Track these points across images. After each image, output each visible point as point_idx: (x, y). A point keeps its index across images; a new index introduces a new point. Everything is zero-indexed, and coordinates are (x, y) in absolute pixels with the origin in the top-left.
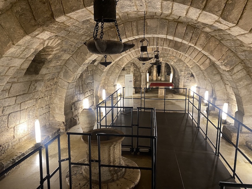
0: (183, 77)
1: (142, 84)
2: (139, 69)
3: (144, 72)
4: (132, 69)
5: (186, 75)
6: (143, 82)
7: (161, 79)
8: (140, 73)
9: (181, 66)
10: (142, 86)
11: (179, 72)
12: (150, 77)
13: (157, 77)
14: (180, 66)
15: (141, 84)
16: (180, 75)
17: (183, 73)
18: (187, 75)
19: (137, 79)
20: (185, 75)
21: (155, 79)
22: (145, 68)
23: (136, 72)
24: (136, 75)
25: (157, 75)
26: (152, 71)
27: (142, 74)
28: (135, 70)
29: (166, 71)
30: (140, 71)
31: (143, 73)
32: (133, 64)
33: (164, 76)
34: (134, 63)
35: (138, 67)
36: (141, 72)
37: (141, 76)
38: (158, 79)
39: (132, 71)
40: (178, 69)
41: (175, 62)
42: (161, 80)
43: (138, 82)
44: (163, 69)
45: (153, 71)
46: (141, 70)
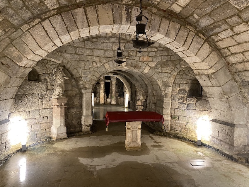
0: (171, 99)
1: (84, 114)
2: (77, 80)
3: (87, 87)
4: (59, 79)
5: (176, 93)
6: (87, 110)
7: (110, 102)
8: (80, 89)
9: (166, 75)
10: (83, 118)
11: (162, 88)
12: (96, 99)
13: (105, 99)
14: (162, 75)
15: (81, 114)
16: (163, 93)
17: (170, 89)
18: (179, 93)
19: (73, 103)
20: (174, 93)
21: (102, 101)
22: (91, 80)
23: (70, 87)
24: (70, 93)
25: (105, 96)
26: (98, 91)
27: (83, 91)
28: (66, 82)
29: (117, 90)
30: (78, 86)
31: (86, 89)
32: (61, 68)
33: (115, 98)
34: (64, 67)
35: (75, 77)
36: (82, 86)
37: (81, 95)
38: (107, 102)
39: (60, 85)
40: (160, 83)
41: (151, 68)
42: (110, 104)
43: (75, 110)
44: (114, 88)
45: (100, 90)
46: (81, 83)
